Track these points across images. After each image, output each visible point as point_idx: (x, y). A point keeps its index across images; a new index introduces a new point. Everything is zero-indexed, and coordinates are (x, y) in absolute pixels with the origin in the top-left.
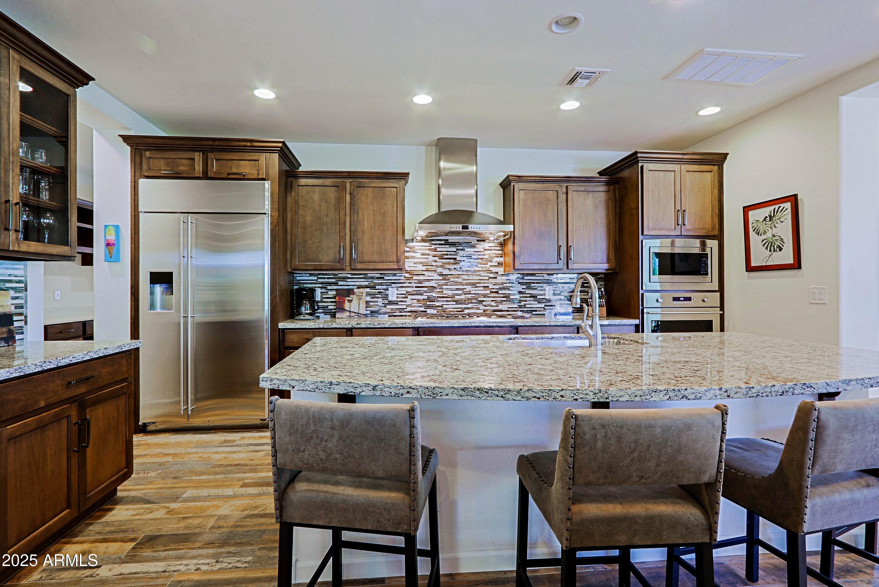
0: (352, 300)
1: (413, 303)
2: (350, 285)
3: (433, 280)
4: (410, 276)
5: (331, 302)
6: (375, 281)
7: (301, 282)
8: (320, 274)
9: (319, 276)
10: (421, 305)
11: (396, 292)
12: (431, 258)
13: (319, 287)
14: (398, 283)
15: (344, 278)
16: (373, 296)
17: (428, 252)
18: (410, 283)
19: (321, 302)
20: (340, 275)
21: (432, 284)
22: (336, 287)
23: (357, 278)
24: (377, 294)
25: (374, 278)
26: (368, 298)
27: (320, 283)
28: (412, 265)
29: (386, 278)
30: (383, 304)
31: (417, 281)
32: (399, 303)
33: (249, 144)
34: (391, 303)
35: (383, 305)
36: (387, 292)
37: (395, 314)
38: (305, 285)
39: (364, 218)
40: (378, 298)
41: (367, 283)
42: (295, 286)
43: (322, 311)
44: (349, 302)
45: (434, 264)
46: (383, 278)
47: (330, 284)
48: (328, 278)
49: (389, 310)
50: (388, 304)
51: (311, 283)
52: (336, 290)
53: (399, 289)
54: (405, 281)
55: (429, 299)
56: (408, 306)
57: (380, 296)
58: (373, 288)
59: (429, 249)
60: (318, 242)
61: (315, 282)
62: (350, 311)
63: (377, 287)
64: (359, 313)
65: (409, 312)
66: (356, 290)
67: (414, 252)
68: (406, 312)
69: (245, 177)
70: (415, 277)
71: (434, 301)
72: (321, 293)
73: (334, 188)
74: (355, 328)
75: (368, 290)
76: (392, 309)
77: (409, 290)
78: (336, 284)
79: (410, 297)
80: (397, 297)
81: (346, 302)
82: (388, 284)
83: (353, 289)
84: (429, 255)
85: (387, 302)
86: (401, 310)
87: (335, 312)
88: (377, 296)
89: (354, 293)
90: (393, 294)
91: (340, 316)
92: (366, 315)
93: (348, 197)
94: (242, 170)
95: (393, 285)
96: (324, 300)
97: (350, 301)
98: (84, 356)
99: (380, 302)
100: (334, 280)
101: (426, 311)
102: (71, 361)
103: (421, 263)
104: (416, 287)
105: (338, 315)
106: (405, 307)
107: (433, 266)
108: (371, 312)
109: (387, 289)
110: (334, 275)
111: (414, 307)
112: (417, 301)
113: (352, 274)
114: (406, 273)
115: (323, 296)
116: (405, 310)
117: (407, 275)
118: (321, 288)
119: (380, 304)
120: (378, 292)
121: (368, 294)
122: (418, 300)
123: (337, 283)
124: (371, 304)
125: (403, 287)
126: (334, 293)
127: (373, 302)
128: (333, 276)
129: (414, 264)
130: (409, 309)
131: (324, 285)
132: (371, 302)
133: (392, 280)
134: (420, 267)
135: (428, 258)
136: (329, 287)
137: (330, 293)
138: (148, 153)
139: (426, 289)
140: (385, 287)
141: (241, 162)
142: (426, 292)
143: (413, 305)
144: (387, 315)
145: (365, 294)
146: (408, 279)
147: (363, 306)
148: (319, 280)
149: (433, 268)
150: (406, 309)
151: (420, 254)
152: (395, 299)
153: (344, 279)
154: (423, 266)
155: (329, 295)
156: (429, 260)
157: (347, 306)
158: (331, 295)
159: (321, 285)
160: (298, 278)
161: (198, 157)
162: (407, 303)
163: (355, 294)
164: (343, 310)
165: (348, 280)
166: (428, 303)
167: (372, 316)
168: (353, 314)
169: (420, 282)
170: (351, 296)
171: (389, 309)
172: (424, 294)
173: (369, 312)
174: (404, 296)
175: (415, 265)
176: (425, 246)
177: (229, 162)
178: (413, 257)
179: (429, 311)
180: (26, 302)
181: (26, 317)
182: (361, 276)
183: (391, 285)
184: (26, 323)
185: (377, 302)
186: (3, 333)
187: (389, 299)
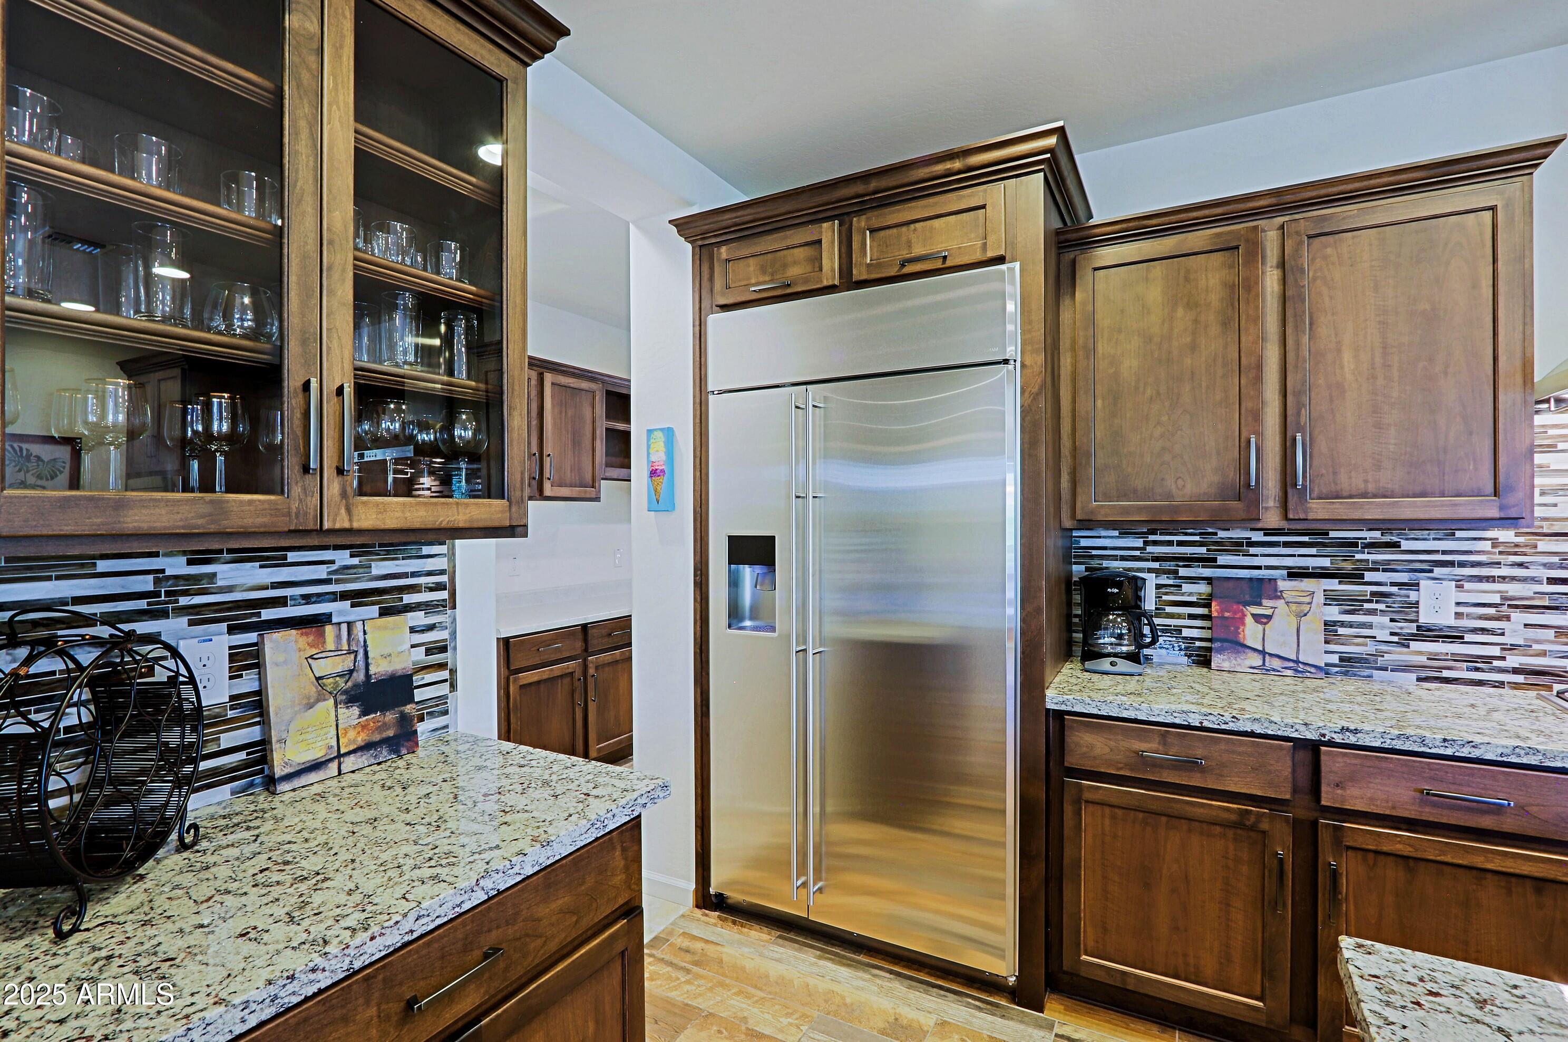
0: (1269, 617)
1: (1536, 641)
2: (1259, 568)
4: (1521, 539)
5: (1192, 617)
6: (1358, 556)
7: (1094, 552)
8: (1153, 531)
11: (1454, 595)
13: (1150, 570)
14: (1462, 564)
15: (1241, 544)
16: (1353, 604)
18: (1520, 564)
19: (1157, 616)
22: (1207, 572)
23: (1286, 544)
25: (1356, 545)
26: (1333, 613)
27: (1156, 558)
29: (1405, 545)
30: (1392, 634)
31: (1555, 559)
32: (1468, 637)
33: (957, 165)
34: (1426, 633)
35: (1395, 639)
36: (1413, 596)
37: (1446, 674)
38: (1105, 564)
39: (1339, 343)
40: (1373, 612)
41: (1326, 562)
42: (1076, 563)
44: (1258, 620)
46: (1396, 545)
47: (1189, 560)
48: (1180, 543)
49: (1423, 660)
50: (1415, 637)
51: (1123, 558)
52: (1209, 580)
53: (1467, 586)
54: (1498, 557)
56: (1511, 648)
57: (1382, 607)
58: (1355, 577)
60: (1162, 436)
61: (1137, 553)
62: (1263, 653)
63: (1369, 576)
64: (1297, 662)
65: (1517, 671)
66: (1282, 585)
68: (1502, 671)
69: (949, 263)
70: (1547, 544)
72: (1158, 587)
73: (1218, 258)
74: (1331, 744)
75: (1333, 584)
76: (1434, 656)
77: (1516, 589)
78: (1209, 561)
79: (1520, 616)
80: (1458, 615)
81: (1249, 620)
83: (1273, 581)
85: (1412, 628)
86: (1476, 663)
87: (1209, 650)
88: (1366, 606)
89: (1276, 595)
90: (1439, 601)
91: (1226, 665)
92: (1325, 671)
93: (1271, 281)
94: (940, 245)
95: (1438, 571)
96: (1169, 609)
97: (1264, 619)
98: (466, 897)
99: (1383, 627)
100: (1203, 550)
102: (412, 931)
104: (1554, 580)
105: (1217, 660)
106: (1496, 651)
108: (1341, 659)
109: (1415, 586)
110: (1204, 533)
111: (1544, 655)
112: (1558, 634)
113: (1269, 532)
115: (1165, 598)
116: (1497, 664)
117: (1510, 535)
118: (1157, 572)
119: (1383, 635)
120: (1373, 594)
121: (1331, 598)
122: (1562, 632)
123: (1215, 560)
124: (1341, 631)
125: (1487, 578)
126: (1203, 588)
127: (1351, 625)
128: (1197, 538)
130: (1515, 661)
131: (1168, 565)
132: (1343, 624)
133: (1437, 552)
136: (1183, 572)
137: (1186, 587)
138: (723, 249)
140: (1403, 577)
141: (936, 223)
143: (1537, 647)
144: (1413, 676)
145: (1320, 598)
146: (1513, 548)
147: (1313, 635)
148: (1150, 549)
150: (1504, 658)
152: (1449, 620)
153: (1237, 546)
155: (1183, 594)
157: (1251, 633)
158: (1190, 594)
159: (1156, 565)
160: (1084, 543)
161: (829, 233)
163: (1280, 597)
164: (1239, 646)
165: (1252, 550)
167: (1346, 674)
168: (1276, 663)
170: (1265, 602)
171: (1421, 653)
173: (1335, 659)
174: (1491, 610)
177: (904, 229)
180: (454, 634)
181: (453, 672)
182: (1306, 539)
183: (1431, 571)
184: (453, 687)
185: (1370, 626)
186: (385, 727)
187: (1423, 620)
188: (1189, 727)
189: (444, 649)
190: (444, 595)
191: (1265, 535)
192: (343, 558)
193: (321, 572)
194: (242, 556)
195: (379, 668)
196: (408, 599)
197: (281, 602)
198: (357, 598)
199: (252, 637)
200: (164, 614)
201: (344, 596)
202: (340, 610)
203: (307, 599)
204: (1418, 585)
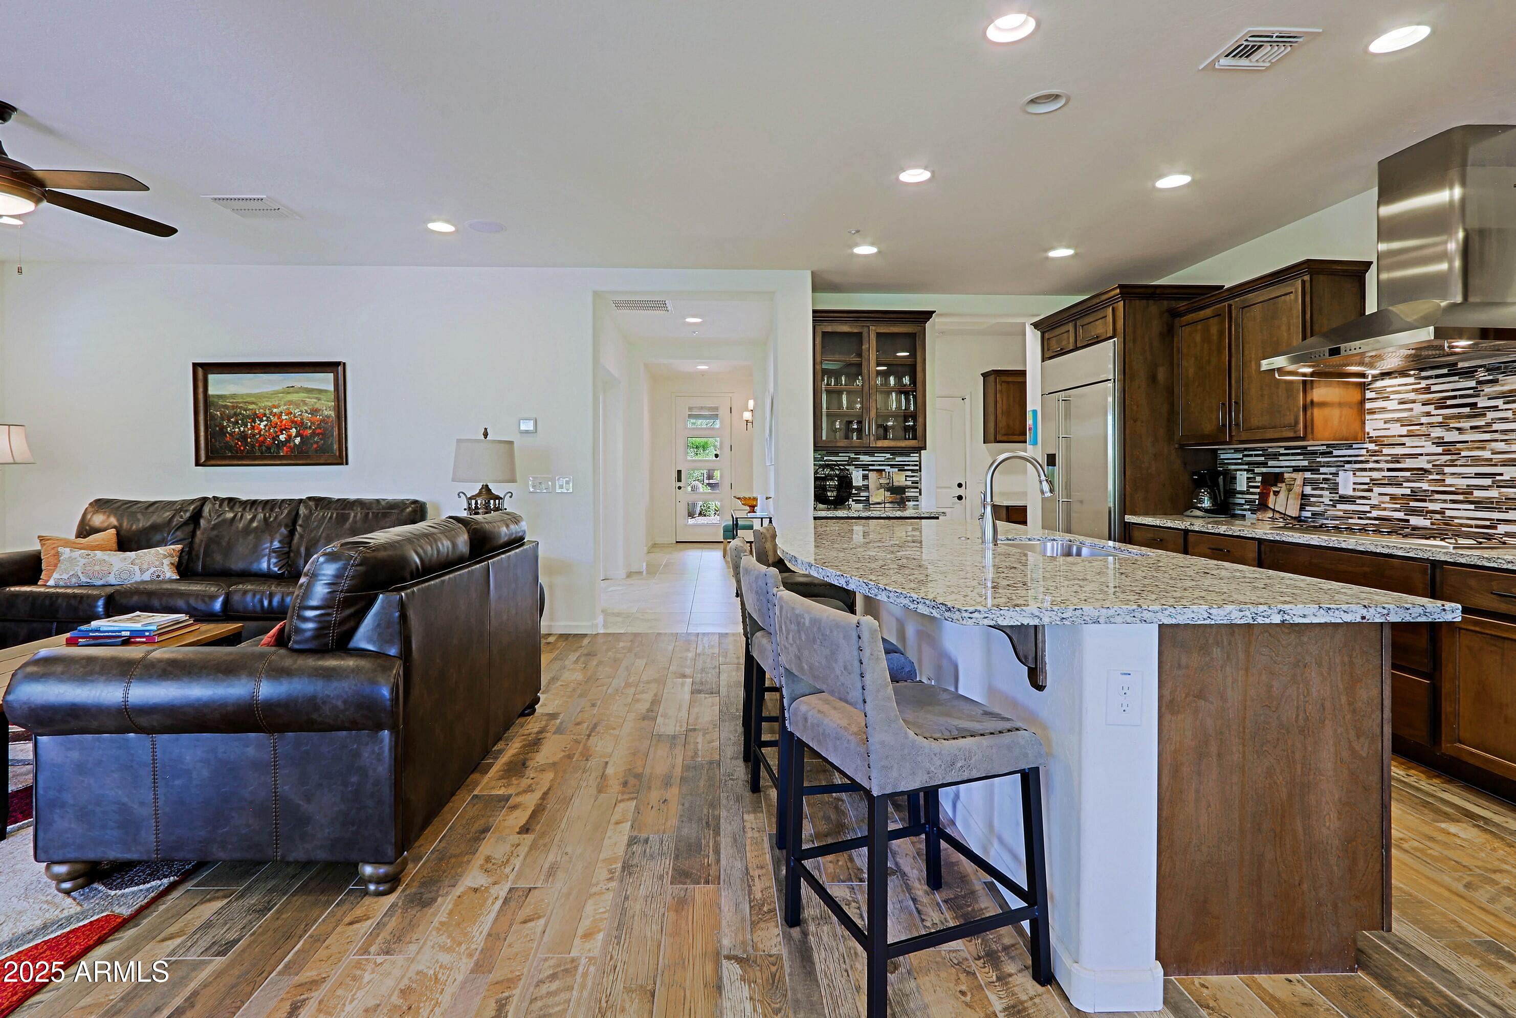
0: (1278, 492)
1: (1383, 503)
2: (1281, 467)
3: (1422, 455)
4: (1377, 448)
6: (1318, 460)
7: (1226, 461)
8: (1246, 449)
9: (1246, 453)
10: (1398, 506)
11: (1352, 479)
12: (1418, 408)
13: (1245, 470)
14: (1356, 462)
15: (1276, 455)
16: (1314, 484)
17: (1412, 396)
18: (1377, 462)
19: (1247, 493)
20: (1270, 450)
21: (1422, 463)
22: (1264, 470)
23: (1293, 454)
24: (1322, 483)
25: (1316, 453)
26: (1306, 490)
27: (1246, 464)
28: (1381, 425)
29: (1336, 453)
30: (1330, 500)
31: (1389, 458)
32: (1358, 501)
33: (1098, 300)
34: (1344, 499)
35: (1331, 503)
36: (1337, 480)
37: (1350, 521)
38: (1230, 467)
40: (1322, 489)
41: (1306, 463)
43: (1248, 507)
44: (1274, 494)
45: (1424, 420)
46: (1332, 453)
47: (1257, 464)
48: (1255, 455)
49: (1341, 514)
50: (1338, 502)
51: (1233, 464)
52: (1264, 474)
53: (1358, 473)
54: (1368, 458)
55: (1415, 495)
56: (1373, 507)
57: (1326, 486)
58: (1316, 471)
59: (1414, 390)
60: (1200, 404)
61: (1240, 461)
62: (1274, 510)
63: (1322, 470)
64: (1285, 514)
65: (1375, 519)
66: (1286, 475)
67: (1387, 399)
68: (1370, 519)
69: (1099, 339)
70: (1386, 451)
71: (1425, 501)
72: (1248, 478)
75: (1307, 475)
76: (1345, 512)
77: (1375, 475)
78: (1264, 464)
79: (1377, 490)
80: (1354, 489)
81: (1272, 493)
82: (1339, 464)
83: (1282, 474)
84: (1414, 402)
85: (1337, 497)
86: (1361, 515)
88: (1321, 486)
89: (1283, 480)
90: (1347, 483)
95: (1347, 466)
96: (1251, 490)
97: (1276, 493)
99: (1327, 497)
100: (1263, 458)
101: (1408, 521)
103: (1398, 420)
104: (1389, 470)
106: (1367, 508)
107: (1422, 424)
108: (1313, 514)
109: (1336, 474)
110: (1263, 449)
111: (1385, 509)
112: (1391, 499)
113: (1287, 448)
114: (1370, 442)
115: (1250, 484)
116: (1368, 515)
117: (1372, 447)
118: (1248, 470)
119: (1327, 501)
120: (1324, 479)
121: (1307, 482)
122: (1393, 498)
123: (1267, 463)
124: (1312, 499)
125: (1365, 470)
126: (1261, 478)
127: (1315, 496)
128: (1261, 452)
129: (1385, 423)
130: (1375, 513)
131: (1251, 467)
132: (1313, 496)
133: (1346, 456)
134: (1397, 429)
135: (1411, 410)
136: (1257, 470)
137: (1257, 478)
138: (1050, 333)
139: (1408, 474)
140: (1333, 470)
141: (1097, 323)
142: (1408, 481)
143: (1383, 505)
145: (1301, 482)
146: (1374, 453)
147: (1296, 501)
148: (1245, 459)
149: (1424, 429)
150: (1370, 512)
151: (1396, 402)
152: (1350, 492)
153: (1275, 456)
154: (1402, 426)
155: (1256, 482)
156: (1414, 413)
157: (1272, 500)
158: (1259, 482)
159: (1246, 467)
160: (1222, 456)
162: (1374, 502)
163: (1284, 482)
164: (1267, 507)
165: (1281, 458)
166: (1412, 504)
167: (1313, 522)
168: (1278, 516)
169: (1396, 459)
170: (1279, 485)
171: (1340, 510)
172: (1405, 484)
173: (1309, 514)
174: (1366, 487)
175: (1387, 426)
176: (1406, 385)
177: (1089, 325)
178: (1383, 410)
179: (1415, 521)
180: (920, 479)
181: (920, 490)
182: (1299, 451)
183: (1344, 466)
184: (920, 494)
185: (1321, 496)
186: (896, 499)
187: (1341, 492)
188: (1157, 526)
189: (917, 483)
190: (918, 468)
191: (1285, 449)
192: (888, 456)
193: (883, 459)
194: (865, 454)
195: (896, 484)
196: (906, 468)
197: (873, 465)
198: (892, 466)
199: (867, 472)
200: (850, 465)
201: (888, 465)
202: (888, 469)
203: (880, 465)
204: (1338, 474)
